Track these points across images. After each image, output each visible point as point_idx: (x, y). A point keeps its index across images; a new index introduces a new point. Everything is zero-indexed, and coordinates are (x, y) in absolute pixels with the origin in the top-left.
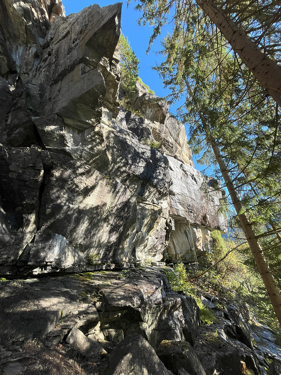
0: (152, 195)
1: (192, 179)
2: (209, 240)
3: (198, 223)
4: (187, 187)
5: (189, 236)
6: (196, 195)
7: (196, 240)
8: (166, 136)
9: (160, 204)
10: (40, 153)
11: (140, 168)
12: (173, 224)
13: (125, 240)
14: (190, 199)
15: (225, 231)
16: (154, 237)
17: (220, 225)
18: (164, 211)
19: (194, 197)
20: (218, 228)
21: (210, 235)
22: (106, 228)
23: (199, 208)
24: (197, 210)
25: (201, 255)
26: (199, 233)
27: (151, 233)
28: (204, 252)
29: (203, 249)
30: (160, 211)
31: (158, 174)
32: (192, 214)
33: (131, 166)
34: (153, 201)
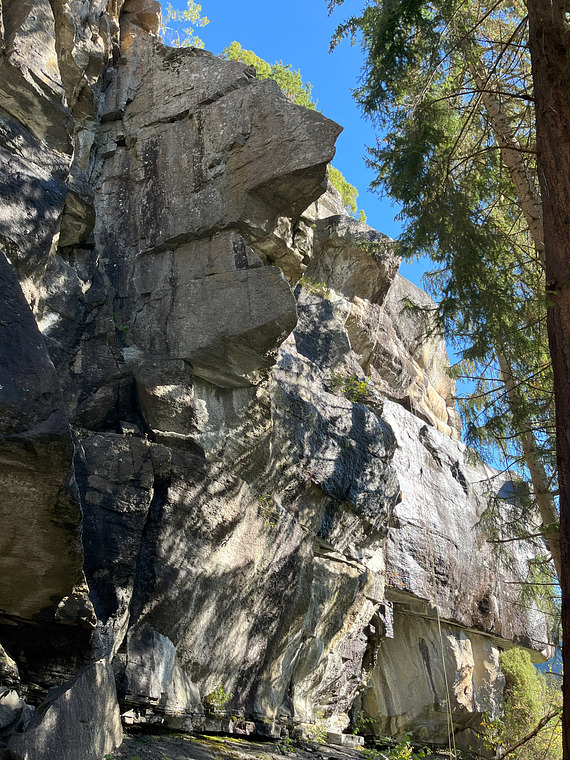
0: (347, 535)
1: (454, 475)
2: (493, 678)
3: (464, 619)
4: (437, 501)
5: (434, 660)
6: (461, 530)
7: (454, 674)
8: (385, 339)
9: (364, 560)
10: (149, 450)
11: (327, 465)
12: (388, 619)
13: (277, 658)
14: (444, 543)
15: (544, 652)
16: (339, 655)
17: (529, 630)
18: (372, 580)
19: (455, 535)
20: (524, 642)
21: (497, 663)
22: (244, 624)
23: (470, 571)
24: (462, 578)
25: (468, 722)
26: (464, 655)
27: (334, 643)
28: (477, 717)
29: (474, 707)
30: (363, 579)
31: (368, 478)
32: (447, 590)
33: (309, 462)
34: (347, 550)
